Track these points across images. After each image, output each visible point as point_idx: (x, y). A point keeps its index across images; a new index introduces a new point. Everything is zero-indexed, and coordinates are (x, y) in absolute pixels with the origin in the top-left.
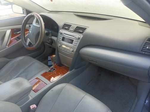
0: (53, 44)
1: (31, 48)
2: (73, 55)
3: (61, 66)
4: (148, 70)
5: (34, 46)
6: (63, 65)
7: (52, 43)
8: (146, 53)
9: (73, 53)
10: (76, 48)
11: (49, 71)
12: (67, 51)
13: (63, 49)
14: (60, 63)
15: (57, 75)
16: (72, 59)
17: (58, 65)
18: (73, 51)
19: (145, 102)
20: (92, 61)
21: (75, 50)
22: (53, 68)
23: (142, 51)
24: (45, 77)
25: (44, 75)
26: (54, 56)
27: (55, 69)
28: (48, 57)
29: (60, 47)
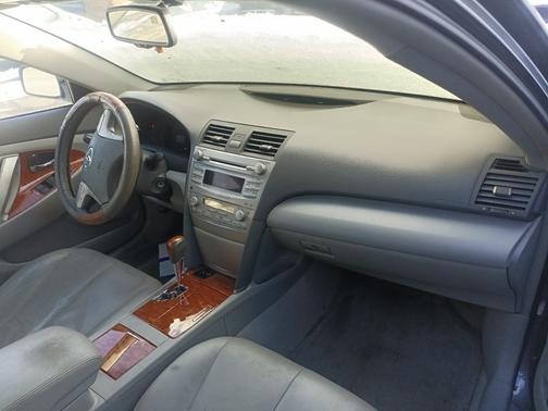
0: (172, 199)
1: (96, 215)
2: (246, 232)
3: (205, 277)
4: (507, 269)
5: (105, 209)
6: (214, 272)
7: (171, 194)
8: (492, 210)
9: (244, 224)
10: (255, 207)
11: (164, 296)
12: (225, 219)
13: (207, 214)
14: (203, 265)
15: (191, 311)
16: (243, 245)
17: (196, 274)
18: (243, 220)
19: (514, 387)
20: (315, 248)
21: (252, 215)
22: (176, 285)
23: (477, 202)
24: (147, 320)
25: (144, 313)
26: (178, 240)
27: (183, 289)
28: (160, 246)
29: (196, 205)
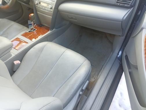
1: (6, 6)
2: (52, 12)
3: (41, 27)
4: (122, 22)
5: (9, 4)
6: (44, 26)
8: (121, 5)
9: (51, 10)
10: (55, 4)
11: (29, 31)
12: (46, 9)
13: (41, 7)
14: (41, 24)
15: (38, 36)
16: (51, 17)
17: (38, 26)
18: (51, 8)
19: (118, 55)
20: (72, 18)
22: (33, 28)
23: (117, 2)
24: (25, 37)
25: (25, 35)
26: (32, 15)
27: (35, 30)
28: (28, 21)
29: (37, 4)
